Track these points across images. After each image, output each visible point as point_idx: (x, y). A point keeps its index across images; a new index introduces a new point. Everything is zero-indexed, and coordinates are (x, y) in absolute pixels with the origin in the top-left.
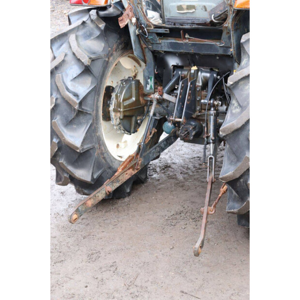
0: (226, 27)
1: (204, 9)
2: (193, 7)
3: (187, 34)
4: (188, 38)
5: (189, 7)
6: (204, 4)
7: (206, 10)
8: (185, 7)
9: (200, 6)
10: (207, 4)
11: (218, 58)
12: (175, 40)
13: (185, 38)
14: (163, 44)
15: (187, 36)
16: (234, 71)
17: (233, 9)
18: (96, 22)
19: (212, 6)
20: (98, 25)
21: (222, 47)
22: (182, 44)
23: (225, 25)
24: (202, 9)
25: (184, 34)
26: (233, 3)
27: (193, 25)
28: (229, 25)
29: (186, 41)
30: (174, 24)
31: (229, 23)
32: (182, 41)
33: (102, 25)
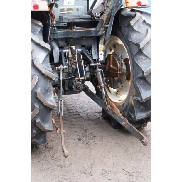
0: (102, 19)
1: (77, 10)
2: (71, 9)
3: (75, 26)
4: (76, 28)
5: (69, 9)
6: (77, 7)
7: (78, 11)
8: (65, 9)
9: (75, 8)
10: (79, 7)
11: (84, 39)
12: (67, 30)
13: (74, 28)
14: (58, 34)
15: (75, 27)
16: (100, 45)
17: (109, 8)
18: (34, 22)
19: (82, 8)
20: (37, 23)
21: (95, 31)
22: (72, 32)
23: (101, 18)
24: (76, 10)
25: (74, 26)
26: (109, 5)
27: (80, 20)
28: (104, 18)
29: (74, 30)
30: (69, 20)
31: (104, 17)
32: (72, 30)
33: (40, 24)
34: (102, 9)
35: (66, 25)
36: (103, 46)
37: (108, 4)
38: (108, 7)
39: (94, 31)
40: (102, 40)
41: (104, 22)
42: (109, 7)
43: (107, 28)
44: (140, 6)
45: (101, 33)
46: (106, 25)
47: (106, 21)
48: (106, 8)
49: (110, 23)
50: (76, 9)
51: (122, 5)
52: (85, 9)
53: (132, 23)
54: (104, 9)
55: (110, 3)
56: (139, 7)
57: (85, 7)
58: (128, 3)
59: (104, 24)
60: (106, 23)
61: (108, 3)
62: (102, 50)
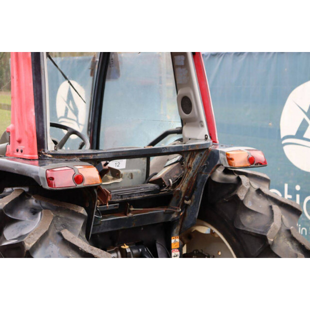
0: (178, 191)
1: (130, 177)
3: (132, 206)
4: (133, 210)
6: (131, 171)
7: (132, 178)
8: (110, 177)
11: (142, 229)
13: (130, 211)
14: (101, 226)
16: (172, 238)
17: (191, 171)
18: (71, 209)
19: (138, 172)
20: (76, 211)
21: (167, 213)
22: (125, 218)
23: (178, 189)
24: (128, 177)
25: (130, 207)
26: (193, 165)
27: (142, 194)
28: (183, 188)
29: (130, 215)
30: (122, 196)
31: (182, 186)
32: (126, 215)
33: (82, 211)
34: (180, 173)
35: (117, 207)
36: (178, 240)
37: (190, 164)
38: (190, 168)
39: (164, 213)
40: (176, 228)
41: (182, 196)
42: (192, 167)
43: (187, 205)
44: (254, 165)
45: (175, 216)
46: (186, 202)
47: (186, 193)
48: (186, 170)
49: (194, 197)
50: (128, 175)
51: (218, 163)
52: (143, 174)
53: (241, 195)
54: (183, 172)
55: (195, 161)
56: (252, 166)
57: (144, 170)
58: (232, 159)
59: (181, 199)
60: (186, 197)
61: (191, 161)
62: (178, 248)
